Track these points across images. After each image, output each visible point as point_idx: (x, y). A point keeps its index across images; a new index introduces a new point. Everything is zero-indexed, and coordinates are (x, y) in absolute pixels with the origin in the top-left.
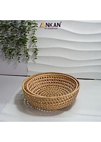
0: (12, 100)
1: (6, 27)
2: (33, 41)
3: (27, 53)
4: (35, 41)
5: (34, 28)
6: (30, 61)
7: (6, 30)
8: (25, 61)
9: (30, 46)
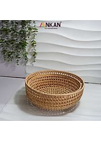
0: (12, 101)
1: (6, 31)
2: (33, 45)
3: (26, 56)
4: (35, 45)
5: (34, 33)
6: (28, 64)
7: (7, 33)
8: (23, 64)
9: (29, 50)
